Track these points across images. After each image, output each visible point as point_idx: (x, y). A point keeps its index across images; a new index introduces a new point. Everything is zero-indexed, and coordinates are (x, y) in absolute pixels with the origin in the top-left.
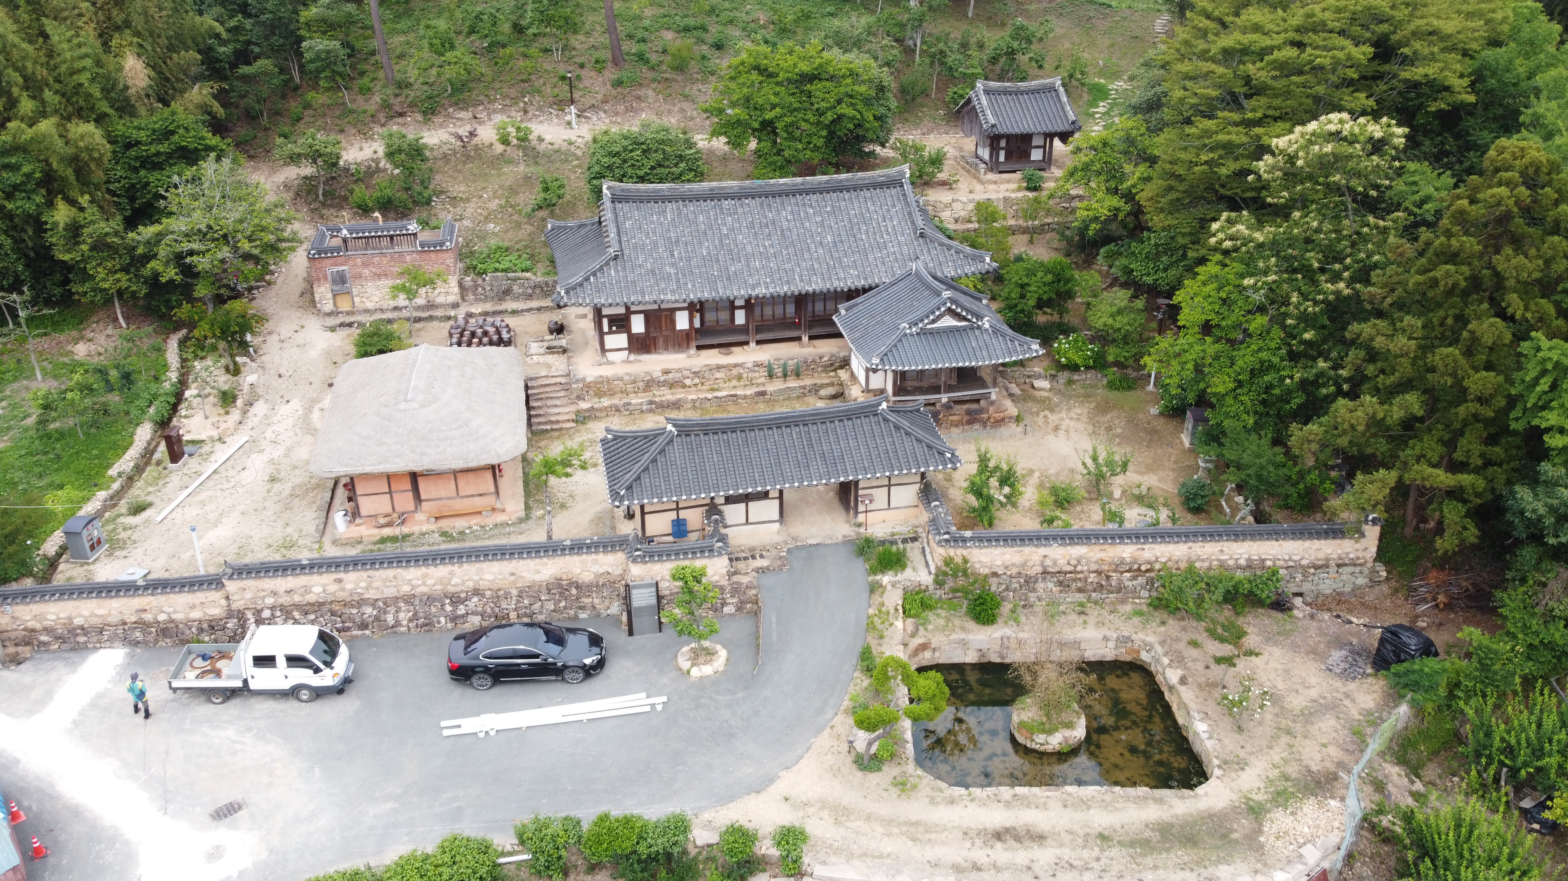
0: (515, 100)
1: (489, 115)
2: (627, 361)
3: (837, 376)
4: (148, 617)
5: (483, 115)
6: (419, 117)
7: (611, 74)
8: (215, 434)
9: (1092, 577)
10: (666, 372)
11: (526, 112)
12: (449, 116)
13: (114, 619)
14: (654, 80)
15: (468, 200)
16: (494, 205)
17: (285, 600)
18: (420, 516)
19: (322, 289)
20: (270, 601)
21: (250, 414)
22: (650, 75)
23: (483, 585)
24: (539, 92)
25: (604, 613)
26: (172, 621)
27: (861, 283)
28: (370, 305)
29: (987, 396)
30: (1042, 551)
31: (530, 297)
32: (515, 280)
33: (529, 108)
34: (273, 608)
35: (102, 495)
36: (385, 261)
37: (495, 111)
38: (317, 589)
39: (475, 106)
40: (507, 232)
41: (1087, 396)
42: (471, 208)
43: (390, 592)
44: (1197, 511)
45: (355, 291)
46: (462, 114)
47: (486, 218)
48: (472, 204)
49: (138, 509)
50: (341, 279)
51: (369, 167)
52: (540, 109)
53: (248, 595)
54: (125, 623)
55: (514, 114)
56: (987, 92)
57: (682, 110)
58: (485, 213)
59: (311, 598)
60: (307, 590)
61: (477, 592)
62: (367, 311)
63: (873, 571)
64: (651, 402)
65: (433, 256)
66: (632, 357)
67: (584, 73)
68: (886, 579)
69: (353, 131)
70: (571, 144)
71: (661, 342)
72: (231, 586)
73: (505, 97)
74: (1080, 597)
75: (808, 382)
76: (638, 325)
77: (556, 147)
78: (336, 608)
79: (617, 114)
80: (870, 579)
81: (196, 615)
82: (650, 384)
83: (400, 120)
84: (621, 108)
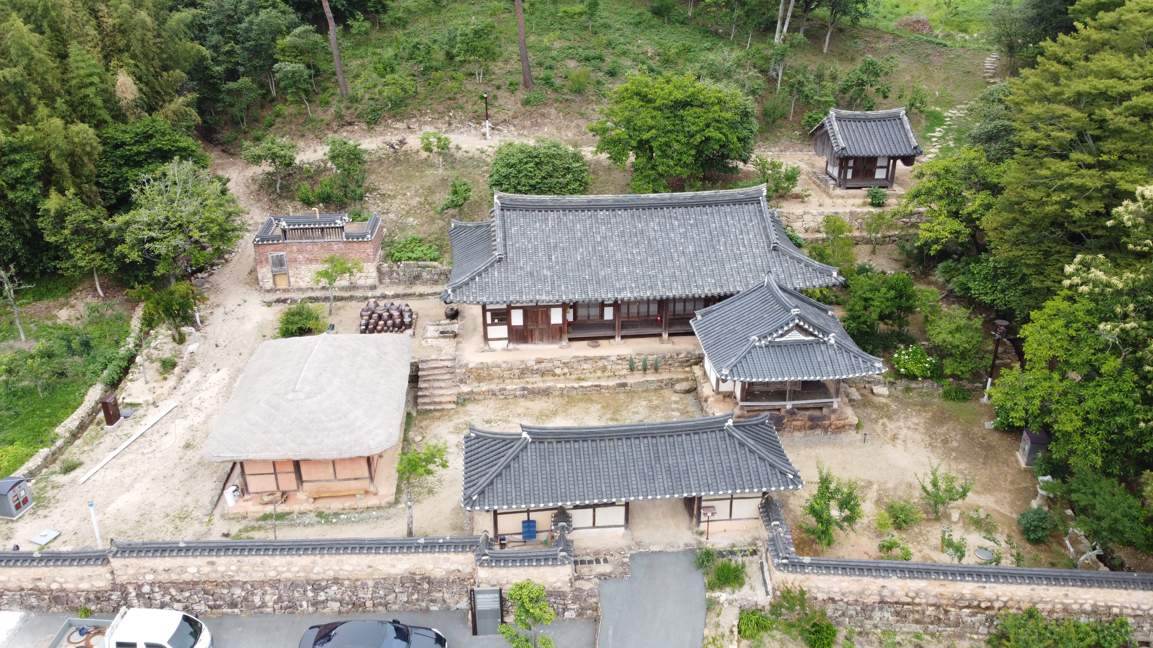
0: (442, 114)
1: (420, 126)
2: (507, 350)
3: (691, 372)
4: (42, 585)
5: (415, 126)
6: (364, 126)
7: (522, 94)
8: (150, 398)
9: (930, 610)
10: (539, 362)
11: (450, 124)
12: (388, 126)
13: (12, 585)
14: (556, 101)
15: (394, 197)
16: (414, 202)
17: (163, 577)
18: (301, 496)
19: (264, 270)
20: (150, 577)
21: (185, 380)
22: (554, 96)
23: (342, 575)
24: (462, 108)
25: (454, 607)
26: (63, 590)
27: (717, 291)
28: (303, 285)
29: (829, 405)
30: (881, 582)
31: (436, 282)
32: (424, 267)
33: (453, 121)
34: (152, 584)
35: (44, 451)
36: (316, 248)
37: (425, 123)
38: (192, 570)
39: (409, 118)
40: (422, 225)
41: (924, 405)
42: (396, 204)
43: (257, 576)
44: (1037, 542)
45: (291, 273)
46: (399, 125)
47: (408, 213)
48: (398, 201)
49: (68, 469)
50: (279, 262)
51: (319, 166)
52: (461, 122)
53: (131, 571)
54: (22, 589)
55: (440, 125)
56: (839, 119)
57: (578, 126)
58: (407, 208)
59: (187, 577)
60: (183, 570)
61: (336, 581)
62: (300, 289)
63: (711, 587)
64: (524, 389)
65: (356, 246)
66: (511, 346)
67: (499, 93)
68: (723, 596)
69: (312, 136)
70: (483, 152)
71: (537, 334)
72: (116, 563)
73: (433, 111)
74: (917, 628)
75: (665, 376)
76: (517, 319)
77: (470, 155)
78: (208, 587)
79: (524, 127)
80: (708, 595)
81: (84, 585)
82: (524, 372)
83: (349, 128)
84: (528, 123)
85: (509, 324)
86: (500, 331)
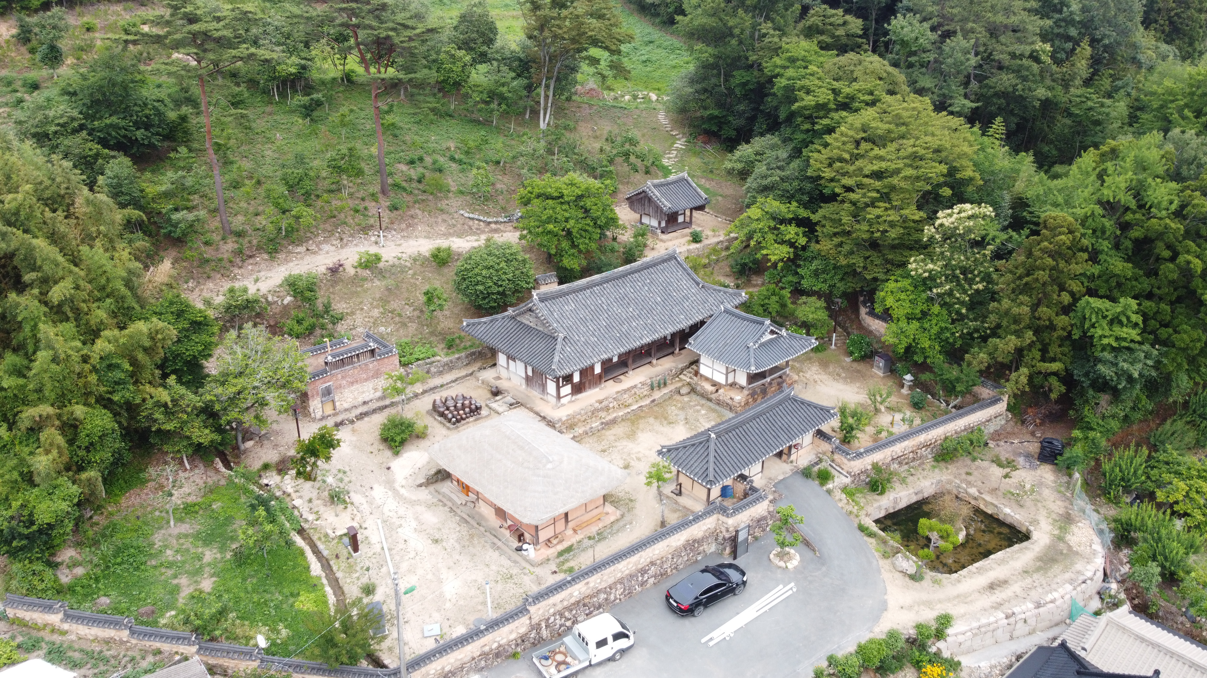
0: (331, 233)
1: (317, 246)
2: (571, 402)
4: (487, 649)
5: (313, 247)
6: (266, 256)
7: (385, 203)
10: (600, 402)
11: (342, 239)
12: (290, 252)
13: (466, 659)
14: (415, 202)
15: (353, 313)
16: (376, 313)
17: (559, 607)
18: (569, 532)
19: (316, 402)
20: (552, 611)
22: (409, 198)
23: (655, 558)
24: (345, 223)
25: (708, 552)
26: (500, 646)
28: (346, 405)
29: (785, 373)
30: (892, 449)
33: (344, 236)
34: (554, 614)
35: (329, 590)
37: (320, 243)
38: (576, 594)
39: (307, 241)
40: (397, 330)
42: (359, 318)
43: (611, 581)
45: (336, 398)
46: (300, 249)
47: (374, 323)
48: (359, 316)
49: (368, 590)
50: (328, 392)
52: (352, 236)
53: (541, 612)
54: (474, 659)
55: (335, 242)
57: (444, 221)
58: (372, 320)
59: (573, 600)
60: (571, 595)
61: (652, 563)
62: (346, 410)
63: (822, 485)
65: (386, 360)
66: (574, 398)
67: (367, 204)
68: (830, 486)
69: (219, 276)
70: (399, 259)
71: (587, 385)
72: (532, 609)
73: (324, 230)
75: (671, 388)
76: (576, 378)
77: (391, 263)
78: (586, 601)
79: (402, 230)
80: (825, 488)
81: (513, 636)
82: (594, 412)
83: (251, 261)
84: (403, 226)
85: (572, 383)
86: (567, 389)
